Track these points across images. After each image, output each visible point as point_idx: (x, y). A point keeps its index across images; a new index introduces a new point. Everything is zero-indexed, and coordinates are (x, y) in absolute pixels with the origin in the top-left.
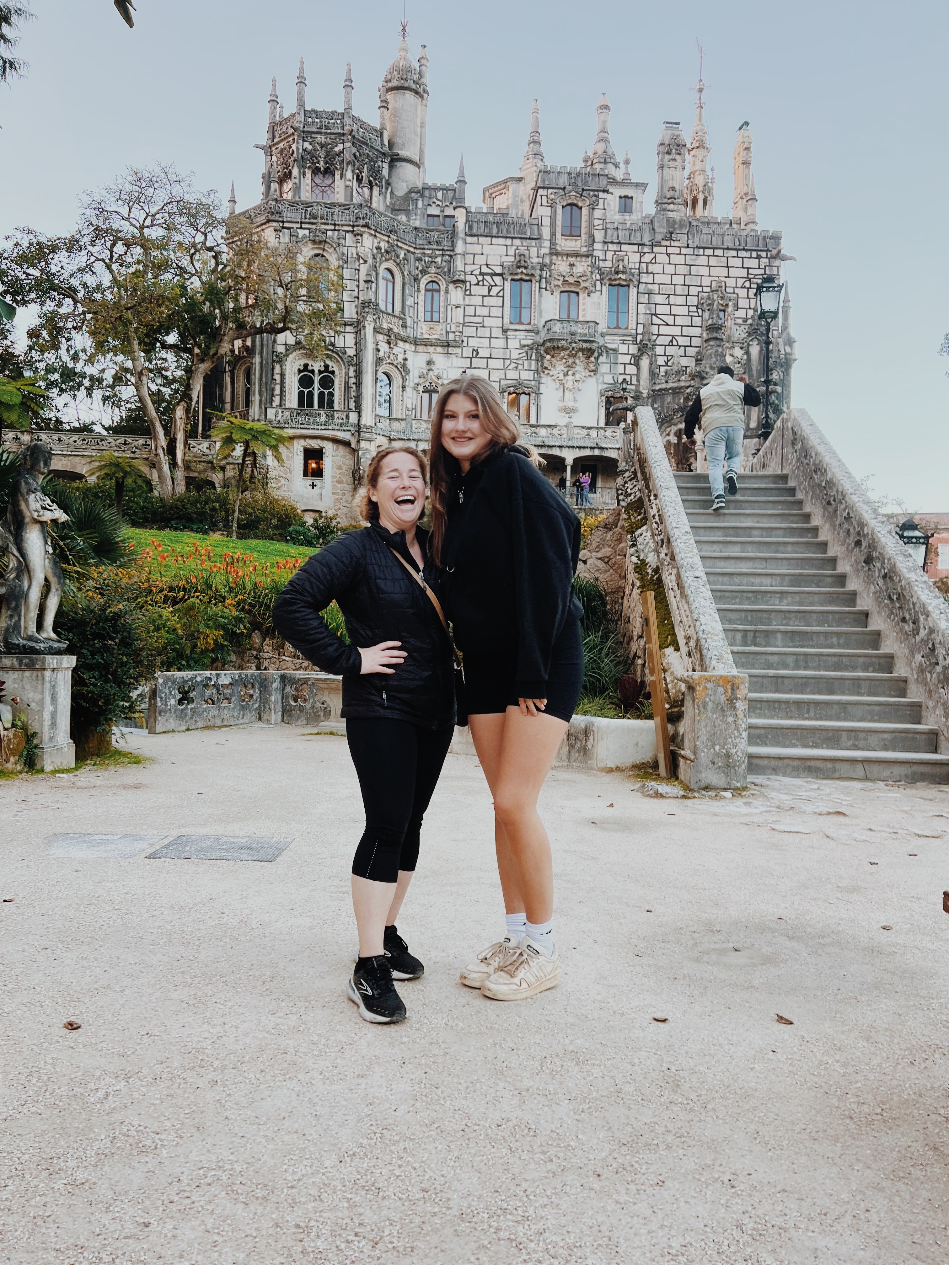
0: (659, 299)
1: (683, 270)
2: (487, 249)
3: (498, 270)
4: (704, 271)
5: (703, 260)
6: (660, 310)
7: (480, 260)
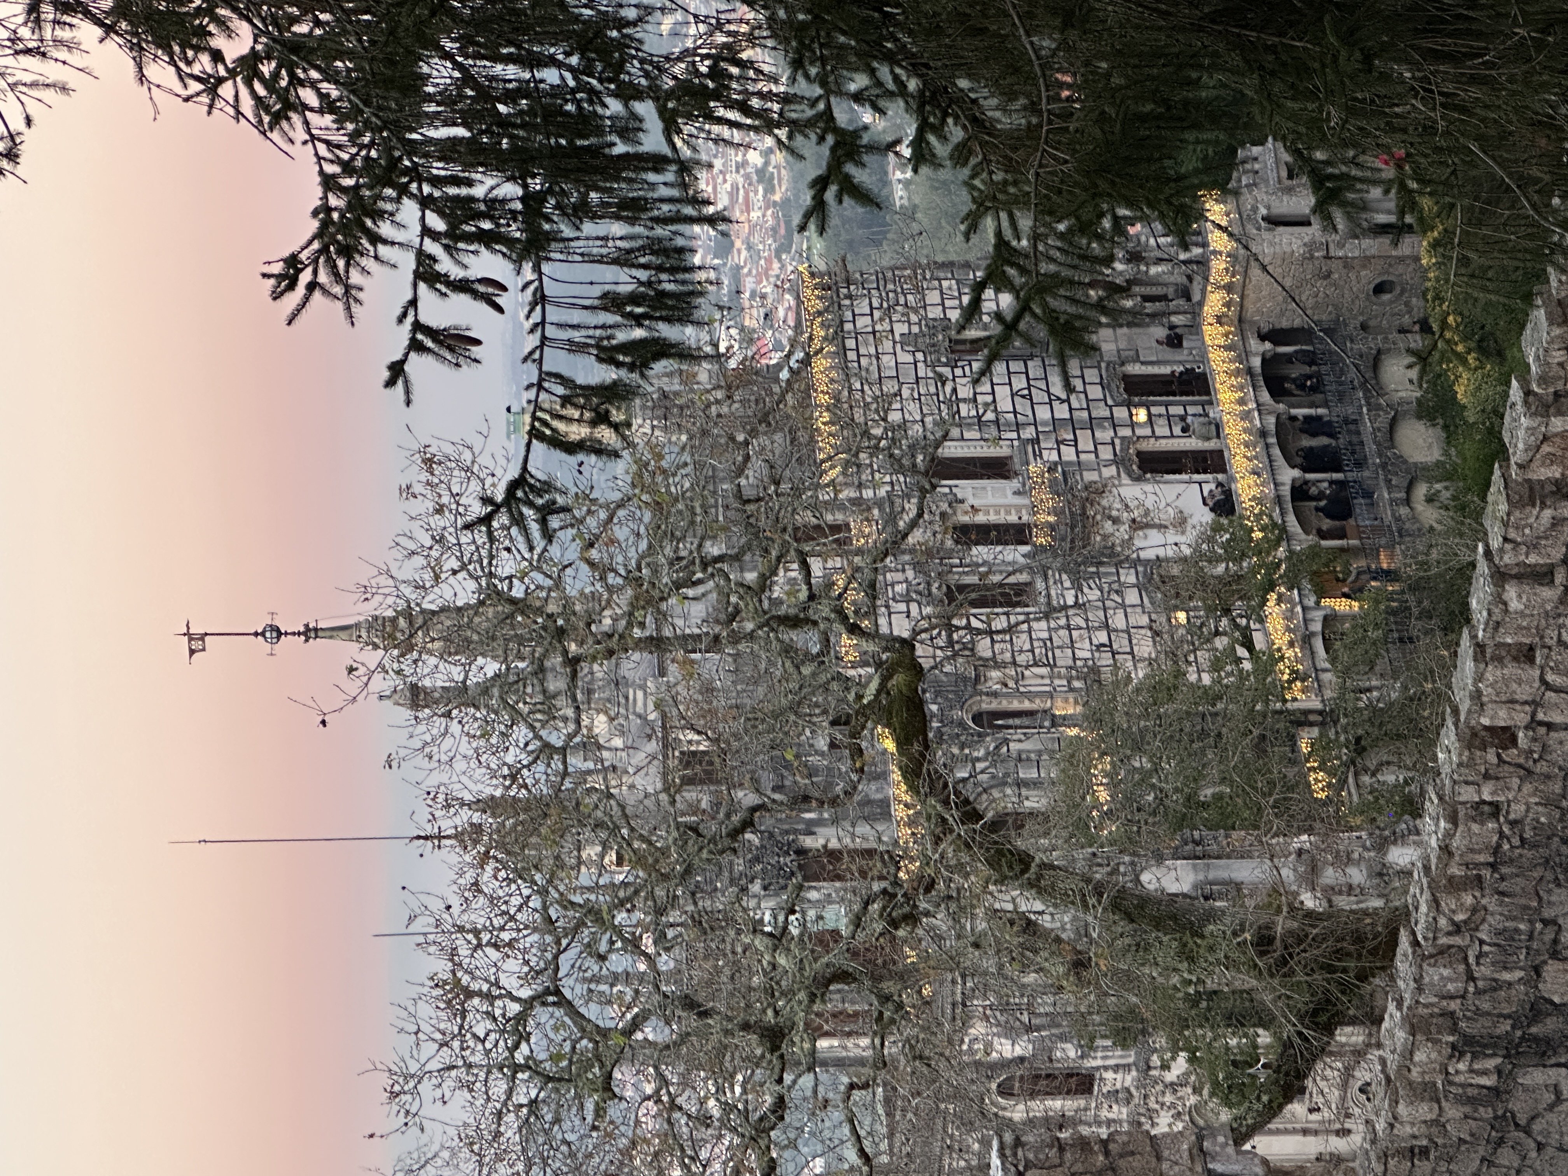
0: (949, 415)
4: (887, 360)
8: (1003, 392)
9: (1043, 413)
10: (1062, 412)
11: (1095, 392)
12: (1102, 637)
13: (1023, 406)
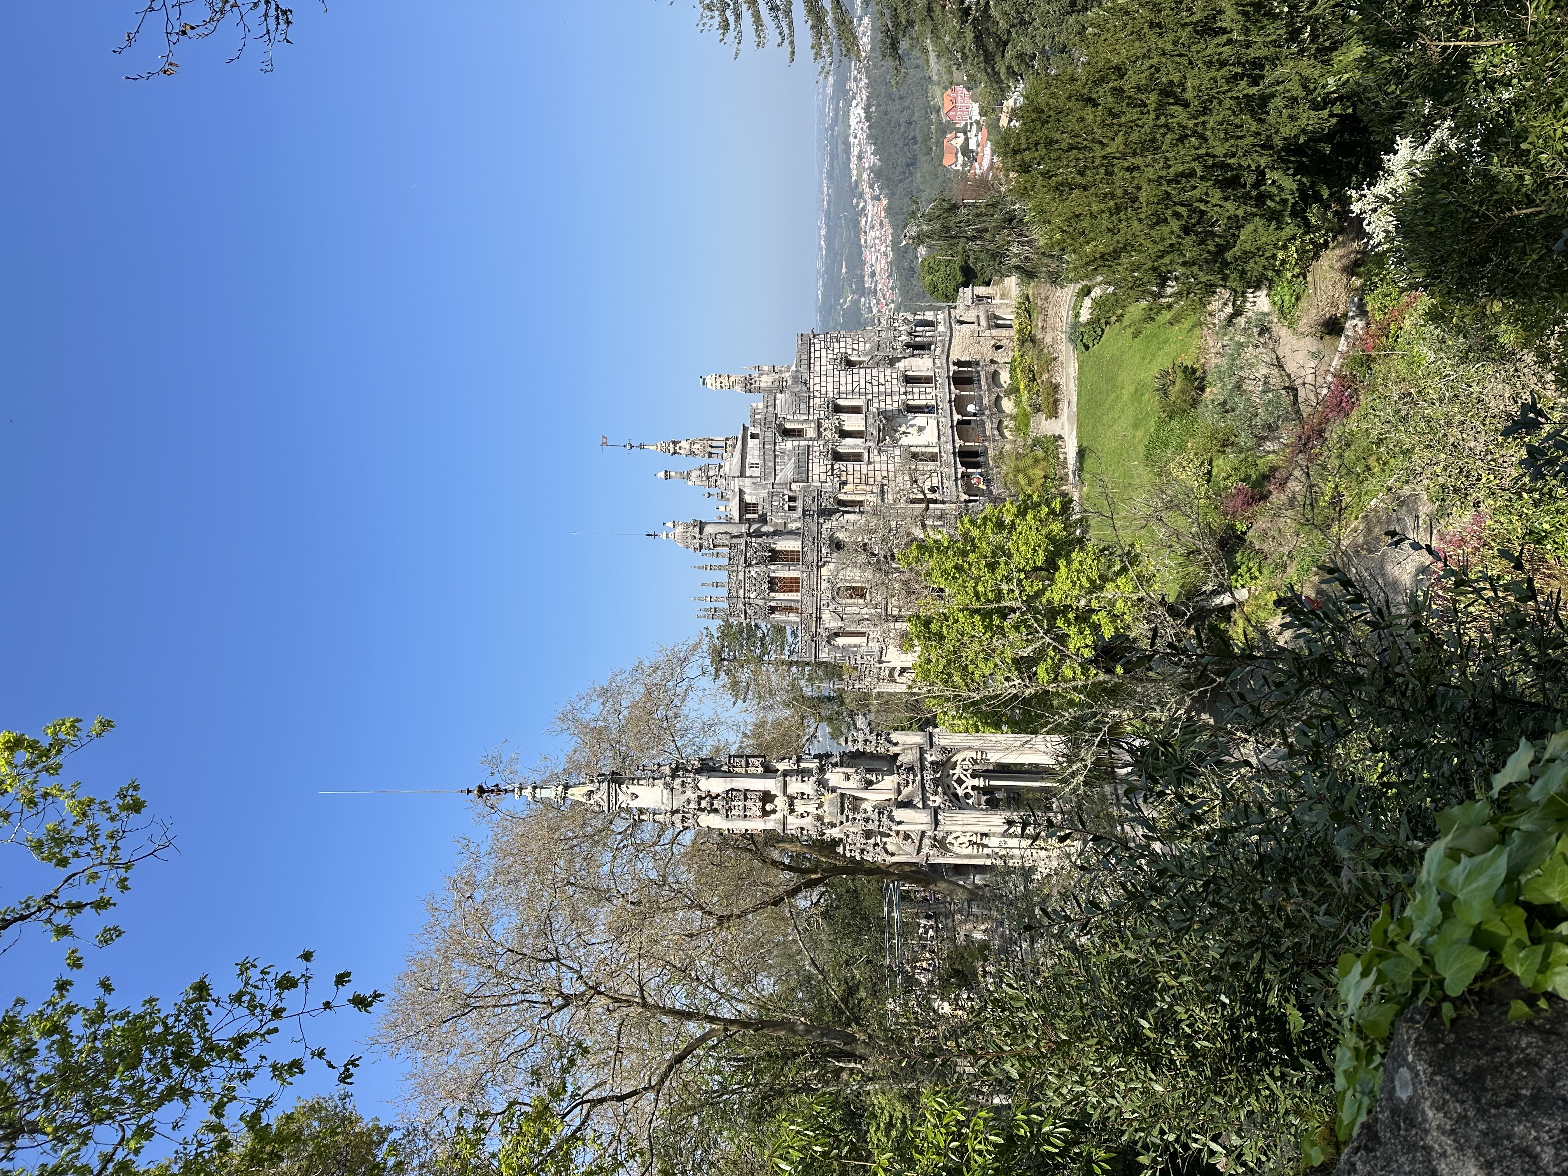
0: (843, 389)
1: (824, 378)
2: (816, 472)
3: (829, 467)
4: (824, 368)
5: (817, 369)
6: (849, 387)
7: (823, 476)
8: (862, 381)
9: (875, 389)
10: (882, 389)
11: (895, 382)
12: (885, 474)
13: (869, 386)
